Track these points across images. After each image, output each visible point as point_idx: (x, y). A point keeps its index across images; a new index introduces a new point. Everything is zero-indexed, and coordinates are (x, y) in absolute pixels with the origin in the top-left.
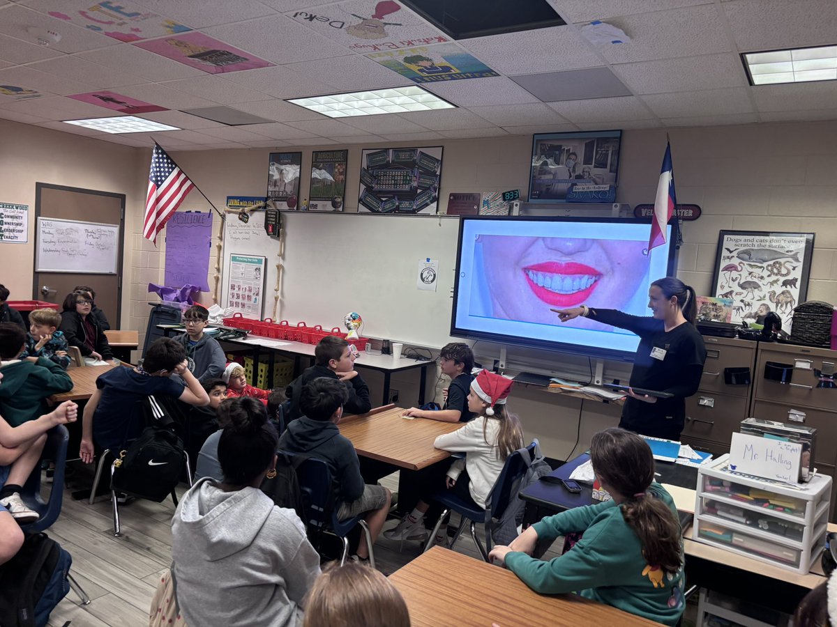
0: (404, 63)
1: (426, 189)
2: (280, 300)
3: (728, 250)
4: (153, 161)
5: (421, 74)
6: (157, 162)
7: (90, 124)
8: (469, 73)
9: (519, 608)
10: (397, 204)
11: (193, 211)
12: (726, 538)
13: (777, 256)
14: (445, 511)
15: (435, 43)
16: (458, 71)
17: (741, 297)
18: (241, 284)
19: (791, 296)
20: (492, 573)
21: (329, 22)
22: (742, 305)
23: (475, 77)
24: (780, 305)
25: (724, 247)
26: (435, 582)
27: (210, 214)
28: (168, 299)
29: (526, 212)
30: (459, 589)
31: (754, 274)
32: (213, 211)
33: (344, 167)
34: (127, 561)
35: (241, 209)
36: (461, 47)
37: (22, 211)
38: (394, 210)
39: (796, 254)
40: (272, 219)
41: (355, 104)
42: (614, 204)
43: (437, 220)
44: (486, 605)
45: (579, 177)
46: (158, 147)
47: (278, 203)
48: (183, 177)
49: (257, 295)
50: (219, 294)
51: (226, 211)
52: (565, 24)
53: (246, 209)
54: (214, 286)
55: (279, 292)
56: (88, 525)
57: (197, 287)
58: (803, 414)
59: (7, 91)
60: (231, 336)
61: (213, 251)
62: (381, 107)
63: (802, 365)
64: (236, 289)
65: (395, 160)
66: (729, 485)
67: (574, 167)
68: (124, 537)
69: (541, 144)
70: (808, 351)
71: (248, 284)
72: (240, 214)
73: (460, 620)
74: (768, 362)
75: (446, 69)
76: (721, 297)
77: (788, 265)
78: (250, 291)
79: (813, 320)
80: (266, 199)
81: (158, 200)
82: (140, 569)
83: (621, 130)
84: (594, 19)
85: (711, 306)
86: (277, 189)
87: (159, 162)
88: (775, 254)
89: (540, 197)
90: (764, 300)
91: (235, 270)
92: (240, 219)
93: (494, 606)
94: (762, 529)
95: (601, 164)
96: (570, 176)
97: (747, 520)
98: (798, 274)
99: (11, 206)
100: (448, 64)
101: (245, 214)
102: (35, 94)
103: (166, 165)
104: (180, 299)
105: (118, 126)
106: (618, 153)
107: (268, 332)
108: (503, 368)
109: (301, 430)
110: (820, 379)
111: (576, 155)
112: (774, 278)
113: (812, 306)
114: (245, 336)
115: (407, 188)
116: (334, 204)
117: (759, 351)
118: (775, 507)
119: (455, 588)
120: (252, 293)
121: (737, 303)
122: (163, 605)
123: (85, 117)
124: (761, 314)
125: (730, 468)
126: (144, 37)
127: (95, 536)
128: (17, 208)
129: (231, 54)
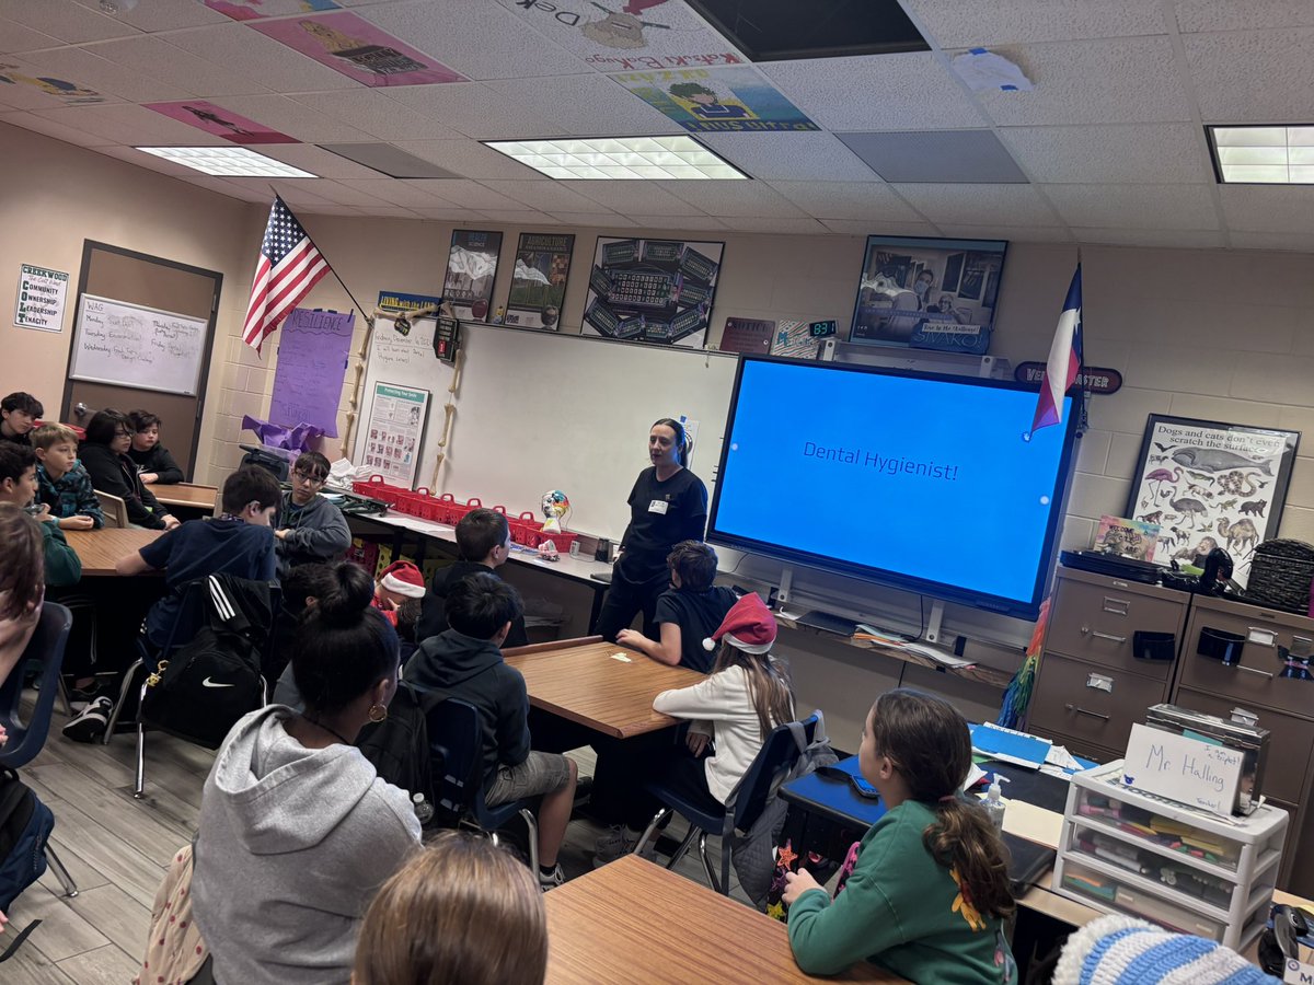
0: (670, 95)
1: (691, 307)
2: (446, 462)
3: (1159, 446)
4: (269, 223)
5: (697, 116)
6: (275, 226)
7: (178, 156)
8: (772, 121)
9: (750, 963)
10: (643, 326)
11: (325, 310)
12: (1106, 893)
13: (1236, 463)
14: (662, 811)
15: (720, 64)
16: (755, 117)
17: (1172, 524)
18: (387, 431)
19: (1254, 529)
20: (715, 905)
21: (555, 13)
22: (1174, 535)
23: (780, 129)
24: (1234, 541)
25: (1154, 440)
26: (619, 908)
27: (351, 317)
28: (271, 443)
29: (845, 357)
30: (657, 924)
31: (1198, 489)
32: (357, 313)
33: (567, 261)
34: (146, 838)
35: (399, 313)
36: (763, 75)
37: (58, 281)
38: (637, 336)
39: (1268, 462)
40: (445, 333)
41: (591, 159)
42: (984, 357)
43: (703, 357)
44: (698, 954)
45: (934, 310)
46: (280, 203)
47: (457, 308)
48: (313, 253)
49: (411, 449)
50: (351, 443)
51: (376, 314)
52: (928, 48)
53: (408, 314)
54: (346, 429)
55: (445, 448)
56: (94, 775)
57: (319, 428)
58: (1255, 717)
59: (52, 88)
60: (361, 509)
61: (350, 375)
62: (632, 166)
63: (1260, 637)
64: (380, 437)
65: (648, 258)
66: (1119, 807)
67: (927, 293)
68: (148, 801)
69: (879, 253)
70: (1273, 617)
71: (398, 431)
72: (398, 320)
73: (652, 973)
74: (1205, 629)
75: (736, 111)
76: (1140, 520)
77: (1252, 479)
78: (400, 442)
79: (1284, 567)
80: (441, 301)
81: (271, 286)
82: (164, 852)
83: (1007, 242)
84: (975, 45)
85: (1123, 534)
86: (458, 286)
87: (279, 227)
88: (1234, 460)
89: (869, 335)
90: (1209, 530)
91: (381, 408)
92: (397, 328)
93: (710, 956)
94: (1166, 884)
95: (970, 292)
96: (920, 307)
97: (1142, 867)
98: (1267, 495)
99: (41, 272)
100: (739, 103)
101: (405, 321)
102: (95, 98)
103: (289, 232)
104: (290, 445)
105: (221, 163)
106: (999, 276)
107: (420, 509)
108: (784, 601)
109: (443, 650)
110: (1286, 663)
111: (931, 274)
112: (1228, 497)
113: (1285, 546)
114: (383, 511)
115: (661, 303)
116: (546, 319)
117: (1193, 609)
118: (1190, 850)
119: (652, 922)
120: (404, 446)
121: (1166, 532)
122: (175, 897)
123: (170, 143)
124: (1203, 553)
125: (1123, 781)
126: (265, 13)
127: (102, 794)
128: (51, 276)
129: (400, 54)
